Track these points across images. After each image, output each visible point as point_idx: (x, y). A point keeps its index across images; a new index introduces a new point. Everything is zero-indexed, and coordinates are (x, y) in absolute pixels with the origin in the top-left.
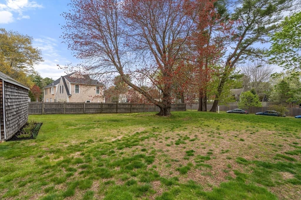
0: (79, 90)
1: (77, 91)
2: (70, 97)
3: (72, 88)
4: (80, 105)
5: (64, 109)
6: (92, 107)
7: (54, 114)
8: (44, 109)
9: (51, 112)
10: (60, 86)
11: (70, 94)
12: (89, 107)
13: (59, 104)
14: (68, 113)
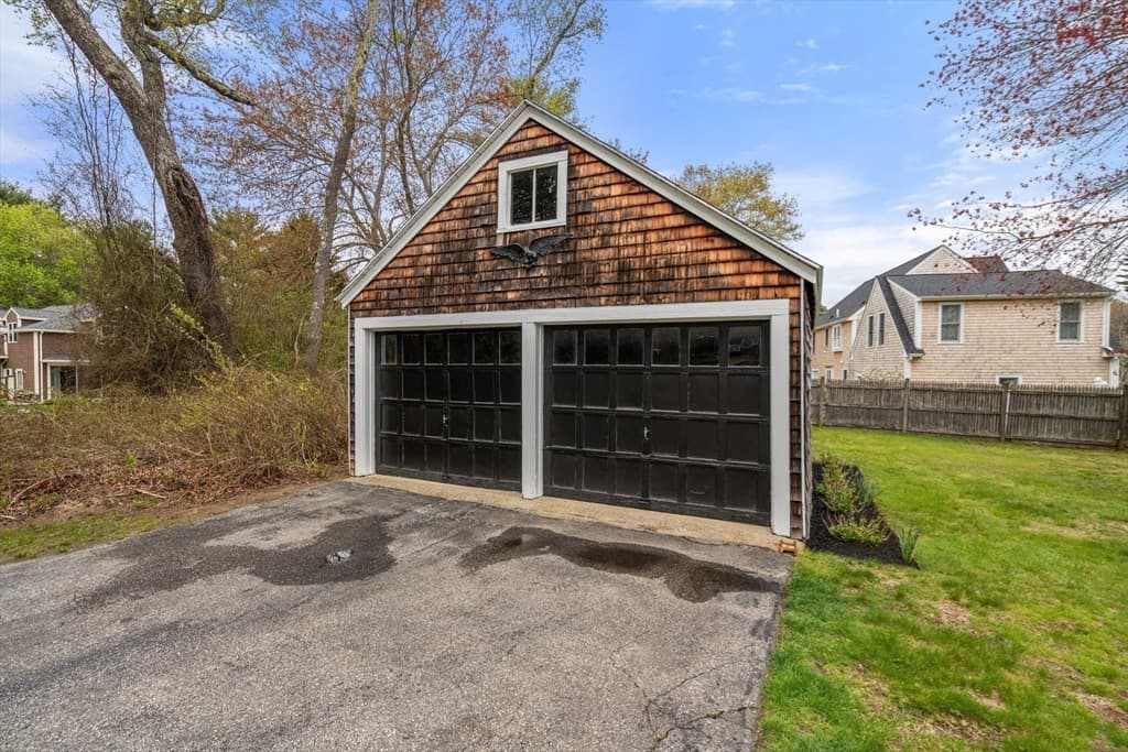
0: (962, 328)
1: (950, 331)
2: (915, 359)
3: (925, 321)
4: (983, 397)
5: (902, 409)
6: (1055, 411)
7: (860, 427)
8: (827, 405)
9: (849, 421)
10: (871, 318)
11: (918, 345)
12: (1033, 411)
13: (878, 389)
14: (920, 430)
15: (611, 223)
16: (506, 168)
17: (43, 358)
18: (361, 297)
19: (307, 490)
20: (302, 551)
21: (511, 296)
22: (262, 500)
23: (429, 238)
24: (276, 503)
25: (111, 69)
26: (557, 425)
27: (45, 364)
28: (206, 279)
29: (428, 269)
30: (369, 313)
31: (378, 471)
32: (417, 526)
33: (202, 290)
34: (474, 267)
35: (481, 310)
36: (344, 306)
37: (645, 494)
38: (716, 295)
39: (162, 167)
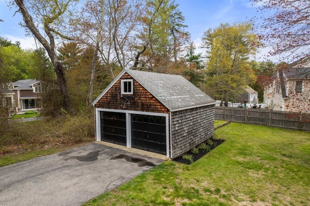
0: (303, 88)
2: (286, 99)
3: (289, 87)
7: (257, 124)
8: (247, 117)
9: (254, 122)
10: (277, 83)
11: (287, 95)
12: (308, 121)
13: (264, 112)
14: (274, 126)
15: (141, 95)
16: (122, 81)
17: (20, 97)
18: (97, 104)
19: (87, 145)
20: (84, 157)
21: (124, 107)
22: (79, 147)
23: (109, 93)
24: (81, 147)
25: (44, 43)
26: (134, 134)
27: (21, 99)
28: (65, 88)
29: (109, 100)
30: (98, 107)
31: (101, 140)
32: (104, 153)
33: (64, 91)
34: (117, 100)
35: (119, 109)
36: (93, 105)
37: (148, 148)
38: (157, 112)
39: (55, 63)
